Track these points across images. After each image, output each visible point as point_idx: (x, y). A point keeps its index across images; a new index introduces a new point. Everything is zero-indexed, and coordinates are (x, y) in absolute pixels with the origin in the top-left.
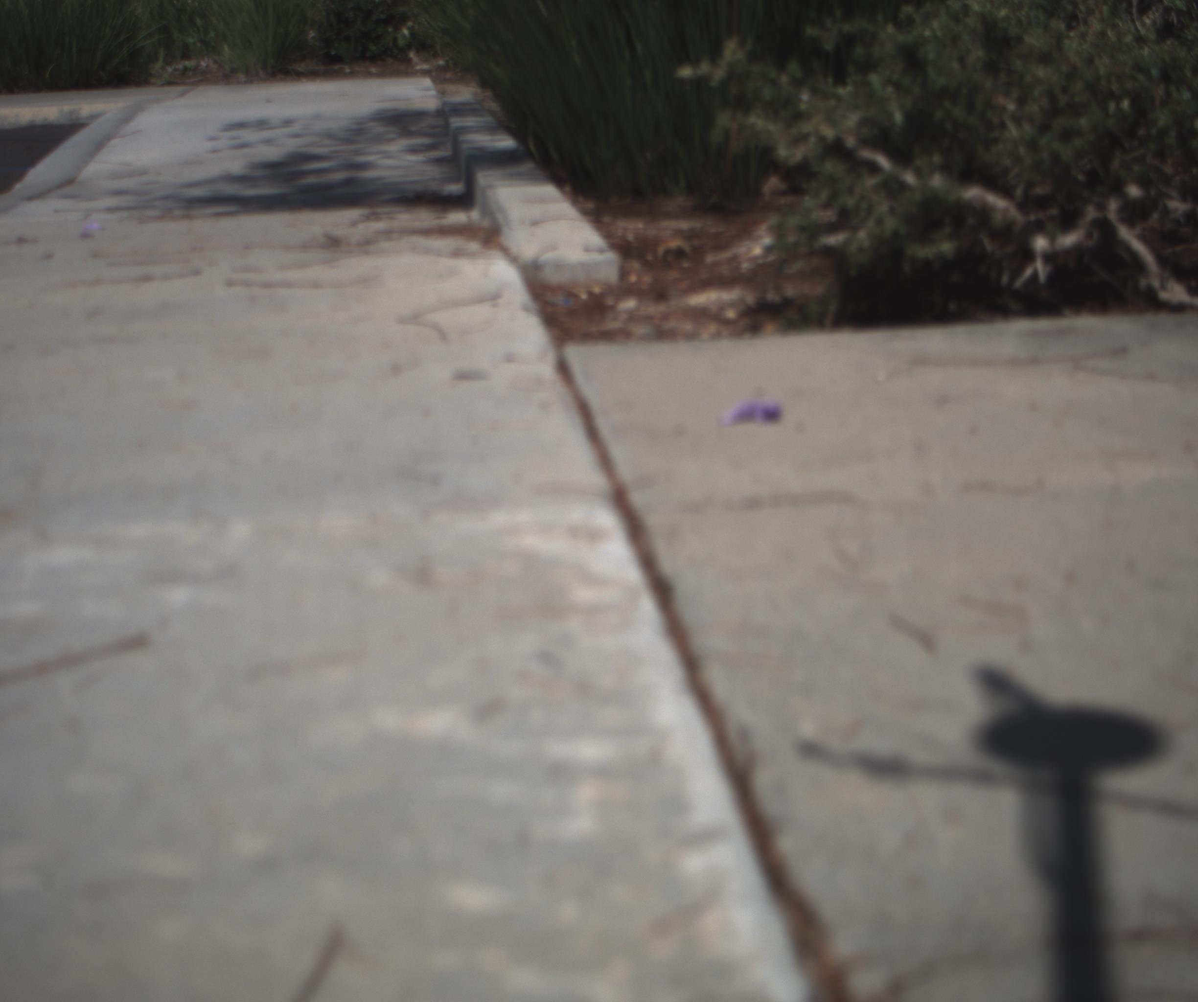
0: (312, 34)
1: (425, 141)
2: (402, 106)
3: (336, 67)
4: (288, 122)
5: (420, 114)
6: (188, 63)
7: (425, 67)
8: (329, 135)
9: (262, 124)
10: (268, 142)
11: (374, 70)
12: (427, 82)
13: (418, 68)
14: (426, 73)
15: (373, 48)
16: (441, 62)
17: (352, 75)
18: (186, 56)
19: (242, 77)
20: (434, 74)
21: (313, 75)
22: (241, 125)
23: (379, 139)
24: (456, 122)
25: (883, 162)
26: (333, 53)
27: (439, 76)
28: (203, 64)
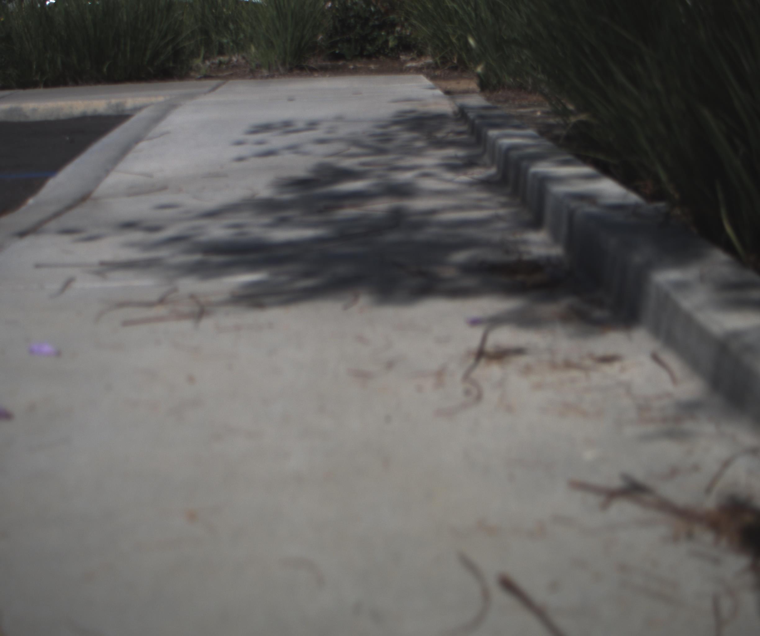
0: (320, 37)
3: (341, 63)
4: (312, 125)
6: (222, 58)
7: (416, 64)
12: (424, 81)
13: (409, 65)
14: (418, 70)
15: (369, 48)
17: (355, 72)
18: (221, 52)
19: (265, 72)
20: (425, 70)
21: (323, 71)
22: (266, 128)
26: (337, 52)
28: (234, 59)
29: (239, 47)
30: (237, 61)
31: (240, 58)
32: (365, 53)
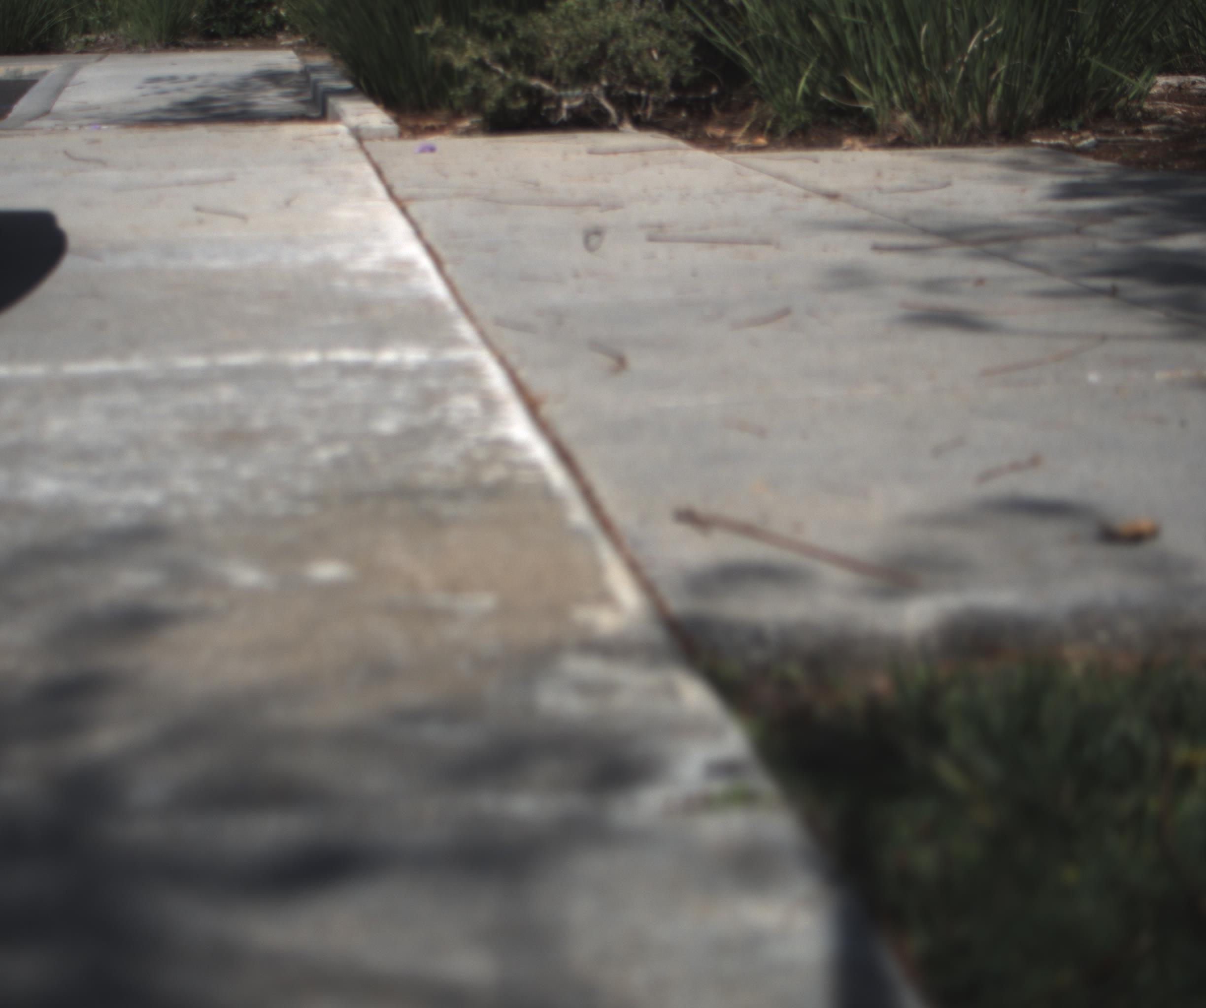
0: (194, 15)
1: (293, 90)
2: (274, 68)
3: (216, 42)
4: (192, 78)
5: (287, 74)
6: (89, 37)
7: (289, 42)
8: (224, 86)
9: (173, 79)
10: (181, 90)
11: (247, 44)
12: (291, 53)
13: (283, 43)
14: (290, 47)
15: (245, 27)
16: (301, 39)
17: (230, 48)
18: (86, 30)
19: (142, 48)
20: (296, 48)
21: (198, 47)
22: (157, 79)
23: (260, 89)
24: (314, 76)
25: (501, 69)
26: (212, 30)
27: (300, 49)
28: (102, 38)
29: (108, 24)
30: (105, 40)
31: (108, 37)
32: (241, 32)
